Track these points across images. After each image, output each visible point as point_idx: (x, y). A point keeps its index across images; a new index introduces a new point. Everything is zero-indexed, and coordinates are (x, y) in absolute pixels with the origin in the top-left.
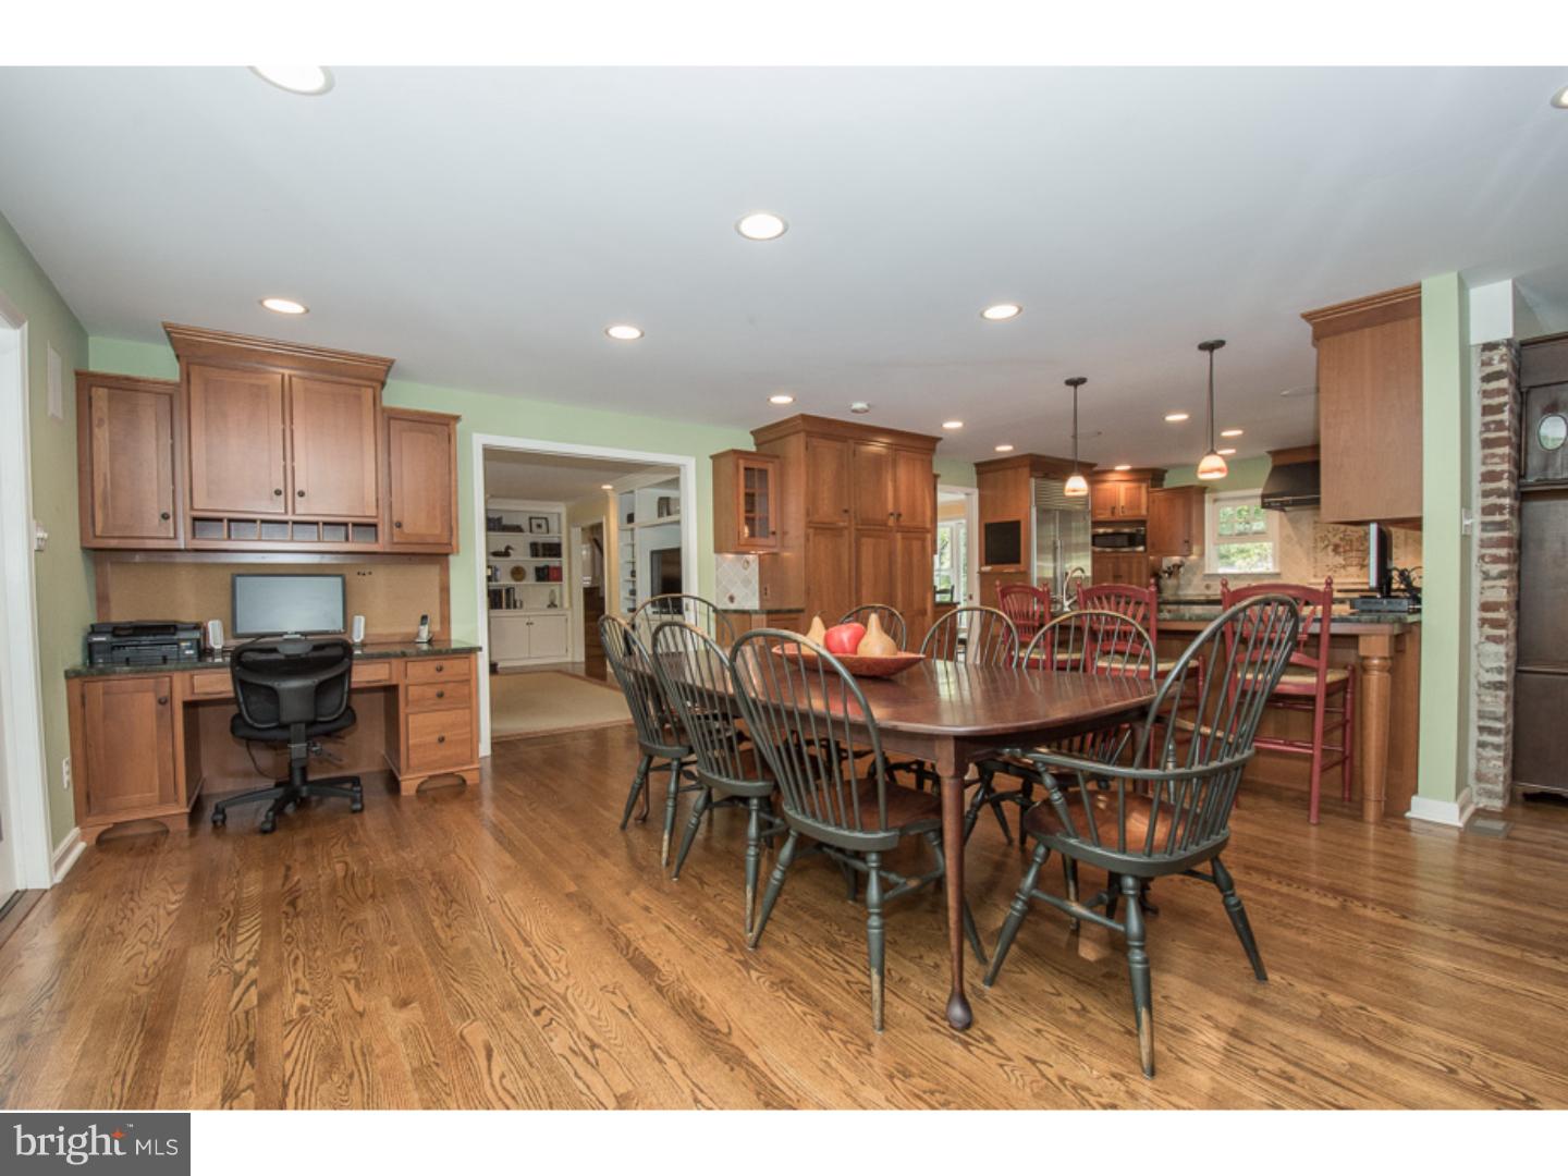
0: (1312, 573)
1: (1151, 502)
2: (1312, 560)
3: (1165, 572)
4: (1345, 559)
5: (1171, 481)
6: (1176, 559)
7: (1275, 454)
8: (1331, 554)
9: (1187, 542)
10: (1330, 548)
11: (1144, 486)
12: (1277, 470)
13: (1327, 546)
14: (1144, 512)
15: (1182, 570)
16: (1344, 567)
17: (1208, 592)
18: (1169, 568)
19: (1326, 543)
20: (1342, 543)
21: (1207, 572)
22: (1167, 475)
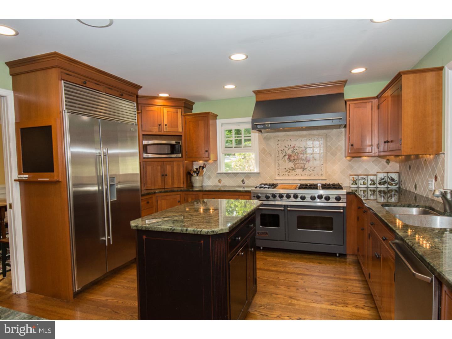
0: (277, 173)
1: (185, 123)
2: (277, 165)
3: (195, 172)
4: (295, 164)
5: (197, 109)
6: (201, 163)
7: (257, 93)
8: (287, 161)
9: (207, 151)
10: (287, 157)
11: (179, 111)
12: (259, 104)
13: (285, 156)
14: (180, 130)
15: (205, 170)
16: (294, 169)
17: (220, 185)
18: (197, 169)
19: (284, 154)
20: (293, 155)
21: (219, 172)
22: (194, 106)
